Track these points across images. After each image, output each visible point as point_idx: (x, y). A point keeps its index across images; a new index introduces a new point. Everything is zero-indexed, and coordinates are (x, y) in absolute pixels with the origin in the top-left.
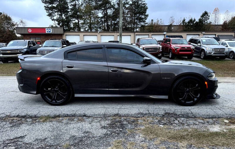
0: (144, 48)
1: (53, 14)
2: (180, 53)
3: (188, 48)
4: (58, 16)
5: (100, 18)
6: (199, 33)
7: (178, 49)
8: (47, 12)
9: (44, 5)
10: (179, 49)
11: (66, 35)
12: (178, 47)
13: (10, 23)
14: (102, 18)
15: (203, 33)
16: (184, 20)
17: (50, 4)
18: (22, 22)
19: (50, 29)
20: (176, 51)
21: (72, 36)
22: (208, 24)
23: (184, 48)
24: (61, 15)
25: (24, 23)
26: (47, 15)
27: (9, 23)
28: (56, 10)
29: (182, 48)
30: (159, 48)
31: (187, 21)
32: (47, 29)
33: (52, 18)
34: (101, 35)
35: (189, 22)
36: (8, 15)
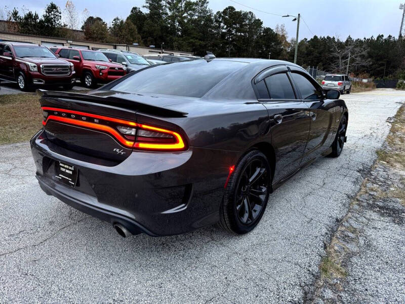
0: (41, 66)
2: (109, 76)
3: (119, 69)
6: (63, 42)
7: (103, 69)
10: (106, 71)
12: (103, 67)
15: (69, 42)
16: (15, 14)
20: (101, 74)
22: (62, 26)
23: (114, 68)
29: (111, 68)
30: (71, 66)
31: (22, 14)
35: (26, 18)
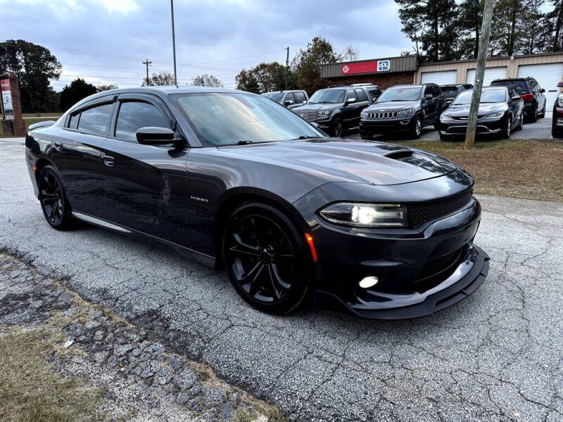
1: (417, 25)
4: (428, 28)
5: (543, 16)
8: (403, 23)
9: (399, 6)
11: (422, 73)
13: (329, 56)
14: (551, 15)
17: (412, 4)
18: (350, 52)
19: (387, 62)
21: (437, 74)
24: (435, 26)
25: (354, 54)
26: (403, 30)
27: (327, 57)
28: (424, 16)
32: (381, 63)
33: (413, 36)
34: (519, 66)
36: (327, 42)
